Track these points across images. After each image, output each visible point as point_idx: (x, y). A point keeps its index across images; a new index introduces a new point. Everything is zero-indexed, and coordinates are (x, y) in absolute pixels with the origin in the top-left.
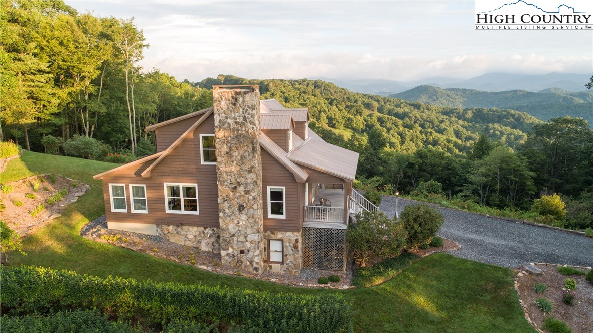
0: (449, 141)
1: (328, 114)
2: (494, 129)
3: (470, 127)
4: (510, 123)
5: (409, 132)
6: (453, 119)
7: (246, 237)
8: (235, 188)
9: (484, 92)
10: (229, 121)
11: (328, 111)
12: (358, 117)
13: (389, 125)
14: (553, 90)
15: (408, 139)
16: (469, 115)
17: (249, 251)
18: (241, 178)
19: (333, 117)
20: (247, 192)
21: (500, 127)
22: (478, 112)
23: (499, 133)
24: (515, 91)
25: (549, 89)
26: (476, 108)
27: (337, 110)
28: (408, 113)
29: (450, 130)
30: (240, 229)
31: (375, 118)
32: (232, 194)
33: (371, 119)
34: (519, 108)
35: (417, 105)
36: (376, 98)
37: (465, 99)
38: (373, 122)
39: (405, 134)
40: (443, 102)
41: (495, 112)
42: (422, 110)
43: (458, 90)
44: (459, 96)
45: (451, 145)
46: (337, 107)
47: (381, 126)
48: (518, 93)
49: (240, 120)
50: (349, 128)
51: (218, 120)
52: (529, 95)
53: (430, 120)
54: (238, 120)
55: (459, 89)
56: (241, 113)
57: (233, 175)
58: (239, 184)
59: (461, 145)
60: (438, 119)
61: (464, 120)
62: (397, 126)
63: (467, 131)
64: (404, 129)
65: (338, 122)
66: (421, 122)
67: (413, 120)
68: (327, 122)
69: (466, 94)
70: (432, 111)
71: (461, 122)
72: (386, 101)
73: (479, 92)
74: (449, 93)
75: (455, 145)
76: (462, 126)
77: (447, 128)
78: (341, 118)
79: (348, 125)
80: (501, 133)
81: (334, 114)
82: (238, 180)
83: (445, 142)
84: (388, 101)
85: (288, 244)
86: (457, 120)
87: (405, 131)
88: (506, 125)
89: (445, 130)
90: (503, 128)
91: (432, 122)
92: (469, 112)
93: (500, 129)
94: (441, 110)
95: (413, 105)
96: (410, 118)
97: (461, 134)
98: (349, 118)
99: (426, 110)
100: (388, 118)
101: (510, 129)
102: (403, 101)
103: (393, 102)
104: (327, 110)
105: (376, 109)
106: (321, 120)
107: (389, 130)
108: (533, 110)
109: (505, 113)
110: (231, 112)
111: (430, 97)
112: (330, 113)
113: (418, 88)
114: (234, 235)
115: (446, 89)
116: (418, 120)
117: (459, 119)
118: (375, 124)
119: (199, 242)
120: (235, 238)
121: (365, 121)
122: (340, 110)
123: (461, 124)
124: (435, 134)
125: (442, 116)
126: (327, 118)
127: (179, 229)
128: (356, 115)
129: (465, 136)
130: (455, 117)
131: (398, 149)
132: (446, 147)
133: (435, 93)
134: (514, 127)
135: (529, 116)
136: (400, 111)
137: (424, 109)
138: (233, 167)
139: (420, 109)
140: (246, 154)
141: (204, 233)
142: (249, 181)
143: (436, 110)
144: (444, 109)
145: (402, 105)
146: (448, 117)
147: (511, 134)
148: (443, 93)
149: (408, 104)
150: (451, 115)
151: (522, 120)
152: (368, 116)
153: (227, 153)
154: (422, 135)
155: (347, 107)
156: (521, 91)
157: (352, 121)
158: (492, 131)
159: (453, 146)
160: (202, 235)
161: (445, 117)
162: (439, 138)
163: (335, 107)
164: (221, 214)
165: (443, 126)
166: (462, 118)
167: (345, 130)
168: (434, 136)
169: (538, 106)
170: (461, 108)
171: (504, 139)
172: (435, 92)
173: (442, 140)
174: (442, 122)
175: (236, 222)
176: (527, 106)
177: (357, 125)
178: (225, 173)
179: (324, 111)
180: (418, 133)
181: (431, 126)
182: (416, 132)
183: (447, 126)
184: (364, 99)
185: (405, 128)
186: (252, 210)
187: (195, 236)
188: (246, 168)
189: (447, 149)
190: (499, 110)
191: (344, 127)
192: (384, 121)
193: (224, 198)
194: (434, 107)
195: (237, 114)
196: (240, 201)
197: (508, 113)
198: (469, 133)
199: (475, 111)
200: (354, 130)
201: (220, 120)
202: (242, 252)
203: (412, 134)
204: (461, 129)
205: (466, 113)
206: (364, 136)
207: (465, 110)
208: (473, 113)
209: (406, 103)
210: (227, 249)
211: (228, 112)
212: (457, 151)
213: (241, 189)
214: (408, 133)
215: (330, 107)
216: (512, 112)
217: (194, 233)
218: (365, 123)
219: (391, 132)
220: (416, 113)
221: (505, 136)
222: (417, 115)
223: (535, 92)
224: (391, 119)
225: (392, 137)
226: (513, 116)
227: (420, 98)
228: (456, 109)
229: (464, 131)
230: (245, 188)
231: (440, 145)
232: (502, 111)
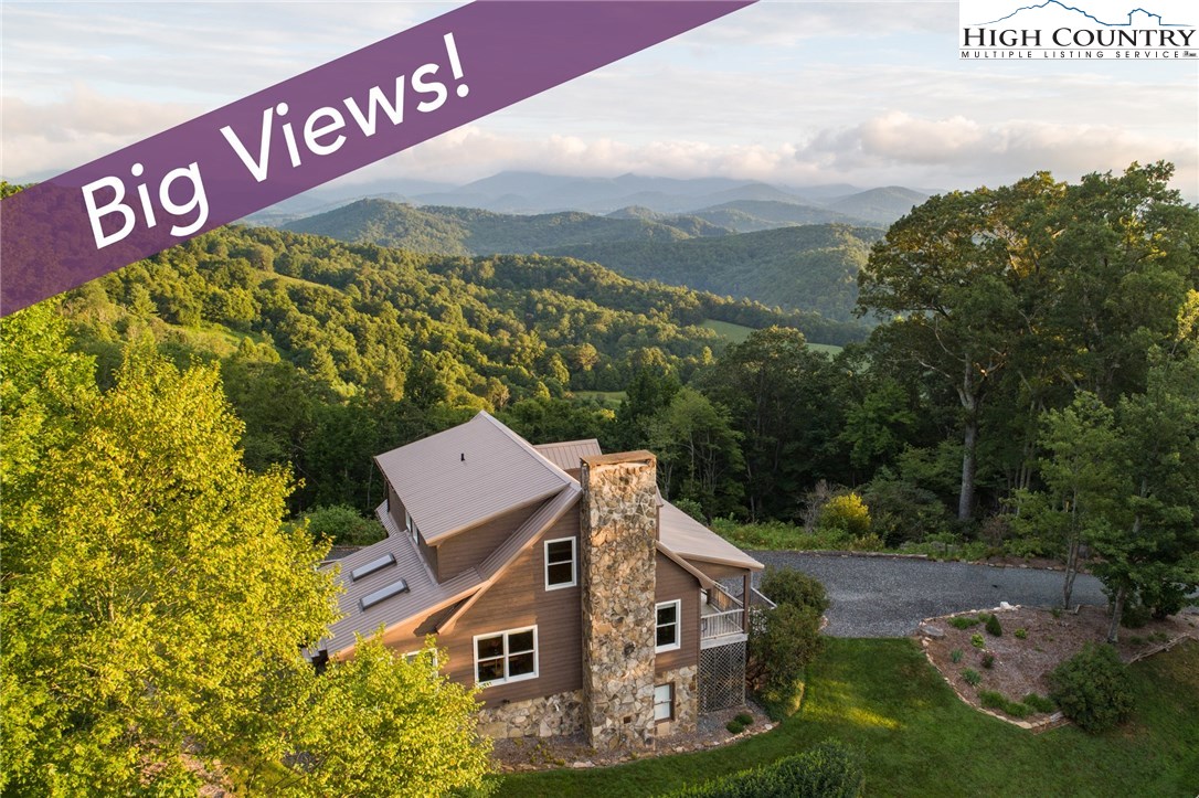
0: (464, 338)
1: (154, 285)
2: (544, 301)
3: (494, 298)
4: (571, 286)
5: (372, 321)
6: (455, 281)
7: (634, 695)
8: (621, 620)
9: (506, 216)
10: (615, 516)
11: (152, 276)
12: (238, 290)
13: (320, 307)
14: (632, 213)
15: (373, 339)
16: (488, 271)
17: (638, 715)
18: (631, 603)
19: (169, 294)
20: (638, 623)
21: (556, 296)
22: (505, 265)
23: (554, 310)
24: (566, 215)
25: (626, 209)
26: (498, 255)
27: (175, 274)
28: (353, 271)
29: (456, 309)
30: (626, 683)
31: (282, 293)
32: (614, 630)
33: (273, 295)
34: (579, 252)
35: (368, 250)
36: (264, 236)
37: (466, 231)
38: (280, 303)
39: (364, 327)
40: (420, 238)
41: (538, 263)
42: (382, 262)
43: (448, 211)
44: (453, 225)
45: (472, 347)
46: (175, 266)
47: (302, 311)
48: (572, 218)
49: (632, 512)
50: (218, 321)
51: (597, 518)
52: (592, 222)
53: (407, 286)
54: (628, 513)
55: (450, 209)
56: (634, 501)
57: (617, 600)
58: (626, 612)
59: (491, 344)
60: (424, 283)
61: (479, 283)
62: (341, 309)
63: (490, 308)
64: (358, 316)
65: (186, 307)
66: (387, 291)
67: (368, 289)
68: (154, 309)
69: (468, 221)
70: (407, 264)
71: (472, 288)
72: (291, 241)
73: (495, 215)
74: (430, 217)
75: (479, 344)
76: (477, 297)
77: (445, 303)
78: (192, 297)
79: (214, 312)
80: (560, 309)
81: (171, 286)
82: (626, 607)
83: (456, 340)
84: (296, 241)
85: (681, 687)
86: (463, 283)
87: (362, 319)
88: (565, 292)
89: (443, 308)
90: (562, 297)
91: (411, 292)
92: (487, 264)
93: (556, 302)
94: (424, 261)
95: (359, 251)
96: (359, 284)
97: (479, 317)
98: (215, 294)
99: (390, 263)
100: (316, 291)
101: (573, 299)
102: (332, 241)
103: (309, 244)
104: (147, 275)
105: (271, 264)
106: (137, 303)
107: (323, 320)
108: (607, 255)
109: (559, 265)
110: (618, 501)
111: (389, 228)
112: (160, 285)
113: (357, 205)
114: (615, 696)
115: (423, 209)
116: (380, 288)
117: (468, 282)
118: (285, 307)
119: (536, 724)
120: (617, 701)
121: (258, 299)
122: (187, 275)
123: (474, 293)
124: (432, 323)
125: (431, 276)
126: (153, 298)
127: (499, 713)
128: (230, 287)
129: (487, 320)
130: (458, 277)
131: (355, 366)
132: (460, 351)
133: (399, 219)
134: (580, 296)
135: (604, 270)
136: (333, 266)
137: (386, 259)
138: (618, 588)
139: (377, 262)
140: (640, 563)
141: (544, 706)
142: (642, 604)
143: (413, 262)
144: (431, 258)
145: (333, 252)
146: (445, 279)
147: (578, 311)
148: (417, 218)
149: (346, 249)
150: (450, 272)
151: (593, 279)
152: (261, 287)
153: (609, 567)
154: (402, 327)
155: (202, 265)
156: (577, 214)
157: (224, 303)
158: (540, 306)
159: (476, 348)
160: (542, 711)
161: (437, 278)
162: (442, 332)
163: (168, 266)
164: (595, 668)
165: (438, 299)
166: (474, 278)
167: (208, 327)
168: (430, 329)
169: (614, 247)
170: (467, 256)
171: (566, 321)
172: (400, 215)
173: (450, 335)
174: (434, 290)
175: (619, 674)
176: (594, 246)
177: (239, 312)
178: (604, 600)
179: (141, 280)
180: (394, 321)
181: (412, 303)
182: (389, 321)
183: (446, 300)
184: (232, 238)
185: (361, 312)
186: (645, 649)
187: (527, 717)
188: (638, 585)
189: (462, 355)
190: (546, 258)
191: (203, 318)
192: (307, 299)
193: (600, 641)
194: (408, 255)
195: (628, 504)
196: (627, 640)
197: (565, 265)
198: (496, 314)
199: (498, 262)
200: (233, 325)
201: (600, 517)
202: (627, 720)
203: (380, 327)
204: (477, 305)
205: (481, 267)
206: (263, 340)
207: (479, 260)
208: (494, 265)
209: (342, 246)
210: (604, 722)
211: (614, 503)
212: (484, 360)
213: (630, 619)
214: (372, 326)
215: (156, 266)
216: (572, 262)
217: (527, 713)
218: (259, 306)
219: (331, 324)
220: (370, 271)
221: (567, 316)
222: (376, 277)
223: (600, 214)
224: (325, 293)
225: (335, 339)
226: (575, 270)
227: (365, 231)
228: (457, 259)
229: (484, 308)
230: (635, 616)
231: (447, 347)
232: (553, 261)
